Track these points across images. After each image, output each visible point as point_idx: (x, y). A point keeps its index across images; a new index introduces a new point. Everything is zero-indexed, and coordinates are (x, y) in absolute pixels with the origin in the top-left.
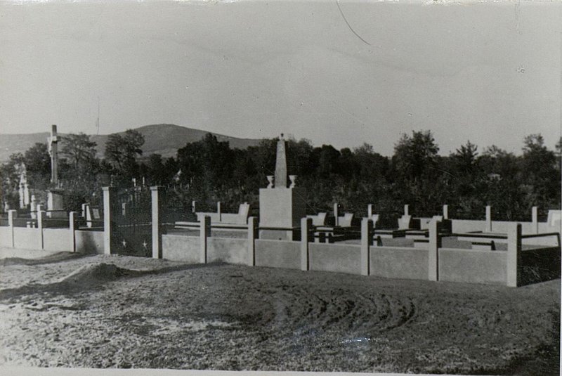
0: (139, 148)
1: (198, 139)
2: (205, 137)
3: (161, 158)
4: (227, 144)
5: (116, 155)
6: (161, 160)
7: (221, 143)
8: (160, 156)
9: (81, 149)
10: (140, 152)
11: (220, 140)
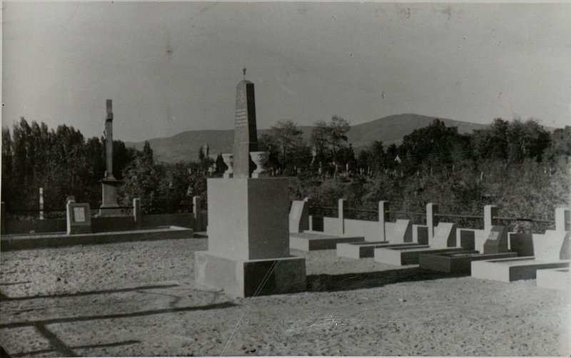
0: (345, 135)
1: (425, 125)
2: (432, 123)
3: (383, 145)
4: (455, 129)
5: (321, 142)
6: (382, 147)
7: (449, 128)
8: (381, 143)
9: (288, 137)
10: (345, 138)
11: (447, 126)
